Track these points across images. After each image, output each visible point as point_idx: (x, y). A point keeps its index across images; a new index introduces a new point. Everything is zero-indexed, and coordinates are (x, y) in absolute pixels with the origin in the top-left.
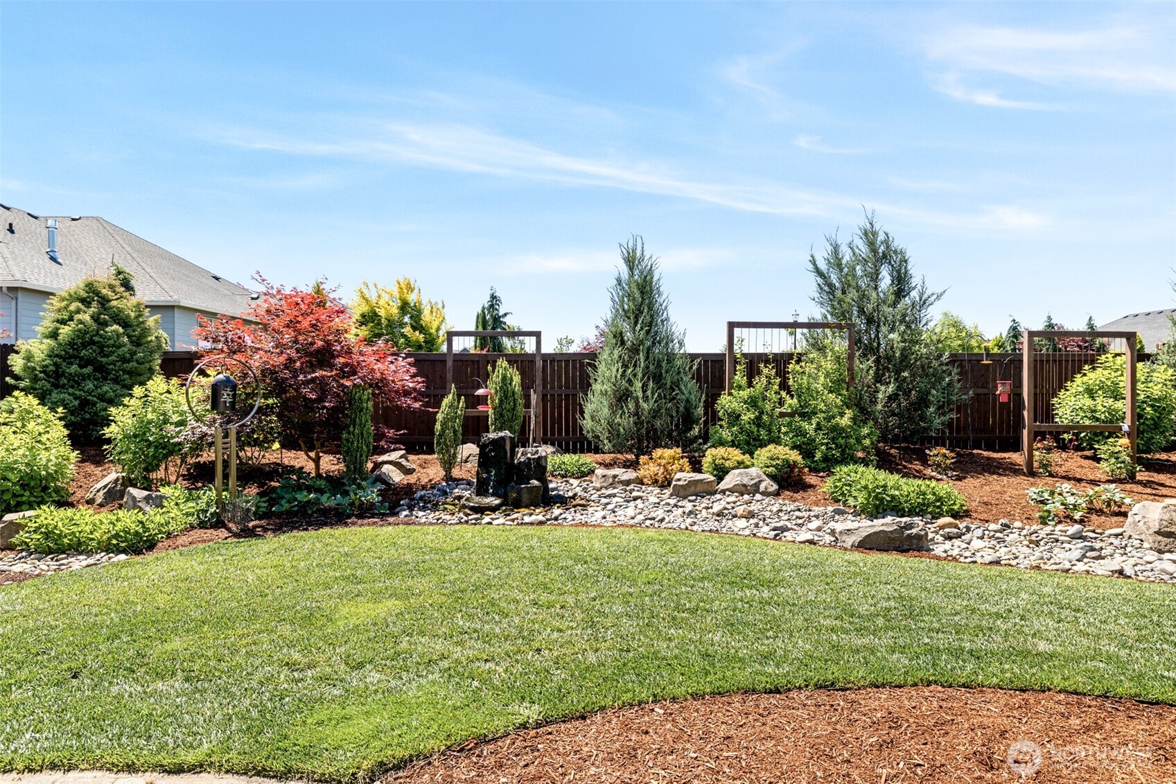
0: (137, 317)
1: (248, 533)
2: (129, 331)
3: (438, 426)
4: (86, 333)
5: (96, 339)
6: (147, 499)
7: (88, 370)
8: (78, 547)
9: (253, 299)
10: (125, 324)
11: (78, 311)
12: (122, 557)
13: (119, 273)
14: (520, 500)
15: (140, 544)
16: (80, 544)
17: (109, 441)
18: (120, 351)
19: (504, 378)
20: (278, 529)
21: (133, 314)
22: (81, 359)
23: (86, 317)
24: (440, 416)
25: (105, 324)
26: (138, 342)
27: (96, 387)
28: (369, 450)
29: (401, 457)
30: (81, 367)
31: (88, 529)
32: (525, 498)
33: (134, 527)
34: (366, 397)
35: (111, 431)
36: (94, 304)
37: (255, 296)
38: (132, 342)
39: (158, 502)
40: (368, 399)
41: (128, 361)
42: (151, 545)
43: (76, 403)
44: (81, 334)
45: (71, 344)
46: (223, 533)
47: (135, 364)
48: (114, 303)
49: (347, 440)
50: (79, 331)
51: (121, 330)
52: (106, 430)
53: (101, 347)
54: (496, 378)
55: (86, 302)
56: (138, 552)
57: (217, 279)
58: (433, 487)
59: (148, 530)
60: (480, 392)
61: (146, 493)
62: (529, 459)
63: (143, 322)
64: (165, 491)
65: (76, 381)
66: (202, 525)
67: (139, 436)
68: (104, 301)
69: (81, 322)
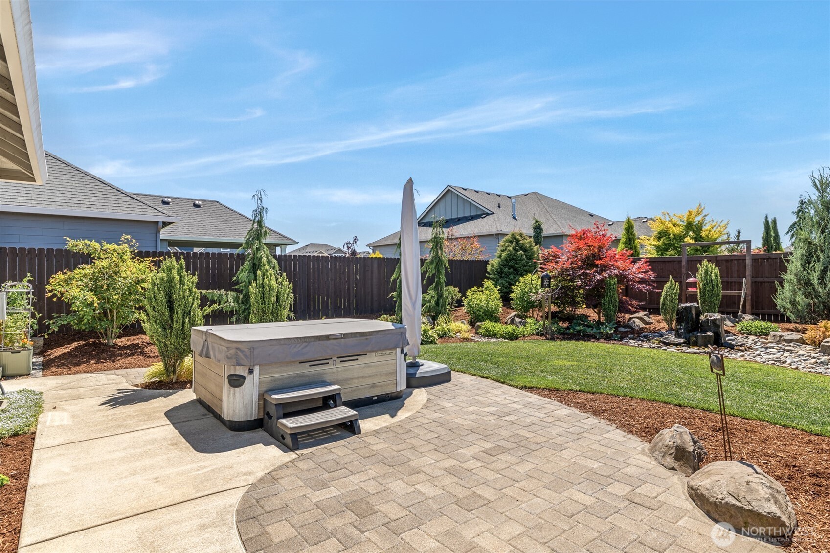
0: (530, 247)
1: (553, 339)
2: (526, 253)
3: (662, 299)
4: (511, 255)
5: (514, 257)
6: (520, 322)
7: (511, 270)
8: (494, 336)
9: (610, 225)
10: (525, 250)
11: (508, 246)
12: (506, 340)
13: (537, 222)
14: (697, 342)
15: (513, 337)
16: (496, 335)
17: (512, 300)
18: (522, 262)
19: (706, 272)
20: (564, 339)
21: (528, 246)
22: (509, 266)
23: (511, 249)
24: (663, 294)
25: (517, 251)
26: (530, 258)
27: (514, 278)
28: (616, 309)
29: (645, 315)
30: (509, 269)
31: (498, 329)
32: (700, 341)
33: (511, 331)
34: (613, 283)
35: (512, 296)
36: (514, 243)
37: (611, 223)
38: (527, 258)
39: (524, 324)
40: (615, 284)
41: (525, 266)
42: (517, 338)
43: (507, 284)
44: (509, 255)
45: (506, 260)
46: (544, 338)
47: (528, 267)
48: (521, 242)
49: (604, 303)
50: (508, 254)
51: (523, 253)
52: (511, 295)
53: (516, 260)
54: (701, 272)
55: (511, 242)
56: (511, 339)
57: (592, 215)
58: (655, 333)
59: (516, 332)
60: (691, 280)
61: (521, 320)
62: (708, 319)
63: (532, 249)
64: (528, 320)
65: (507, 275)
66: (537, 334)
67: (521, 298)
68: (518, 241)
69: (509, 251)
